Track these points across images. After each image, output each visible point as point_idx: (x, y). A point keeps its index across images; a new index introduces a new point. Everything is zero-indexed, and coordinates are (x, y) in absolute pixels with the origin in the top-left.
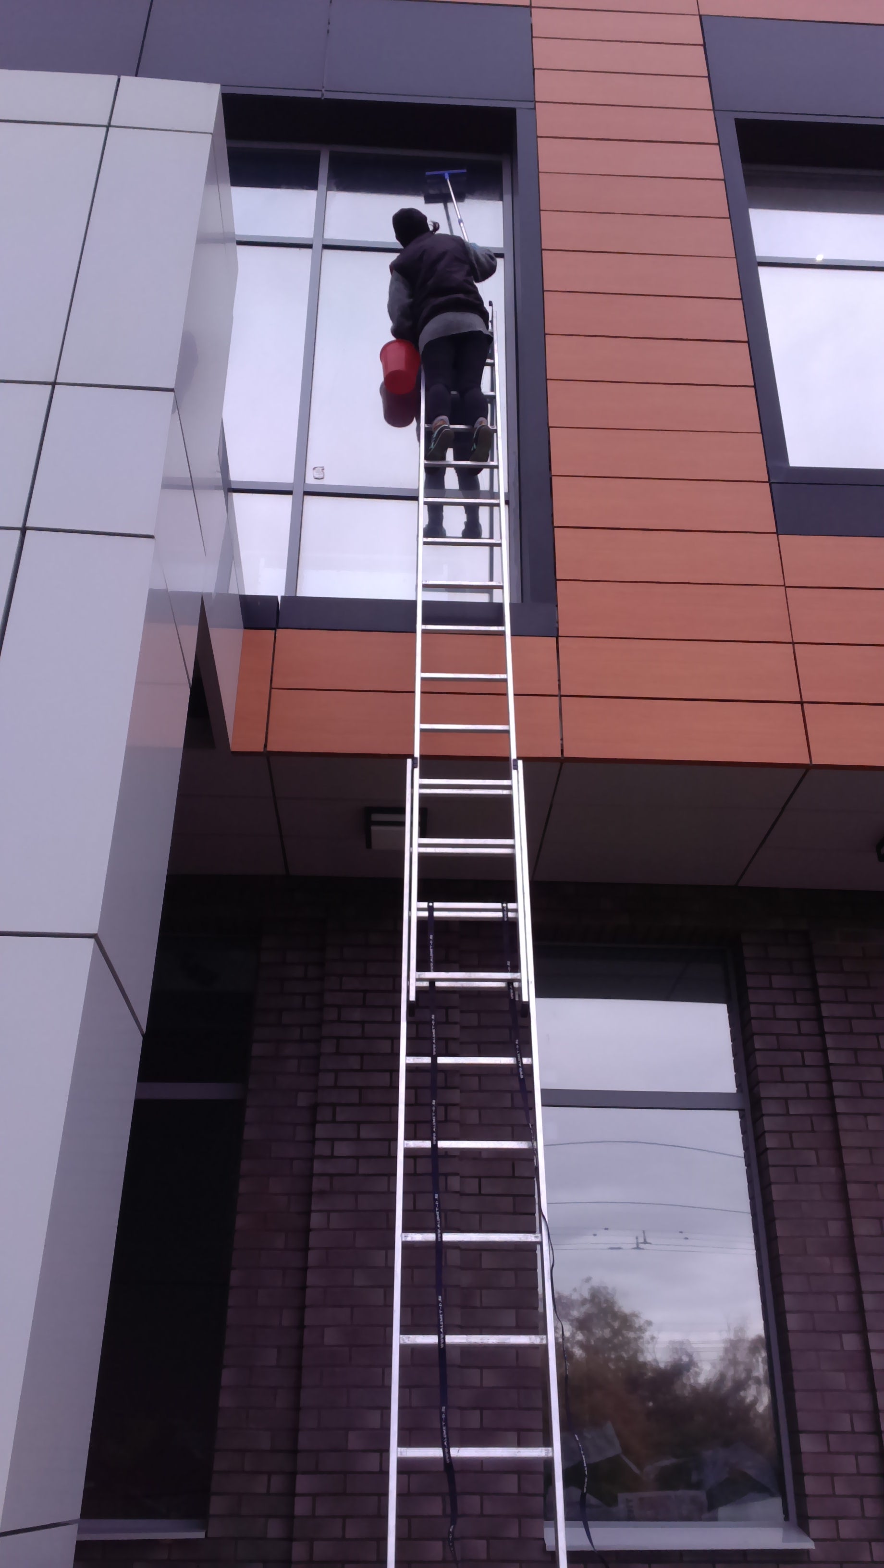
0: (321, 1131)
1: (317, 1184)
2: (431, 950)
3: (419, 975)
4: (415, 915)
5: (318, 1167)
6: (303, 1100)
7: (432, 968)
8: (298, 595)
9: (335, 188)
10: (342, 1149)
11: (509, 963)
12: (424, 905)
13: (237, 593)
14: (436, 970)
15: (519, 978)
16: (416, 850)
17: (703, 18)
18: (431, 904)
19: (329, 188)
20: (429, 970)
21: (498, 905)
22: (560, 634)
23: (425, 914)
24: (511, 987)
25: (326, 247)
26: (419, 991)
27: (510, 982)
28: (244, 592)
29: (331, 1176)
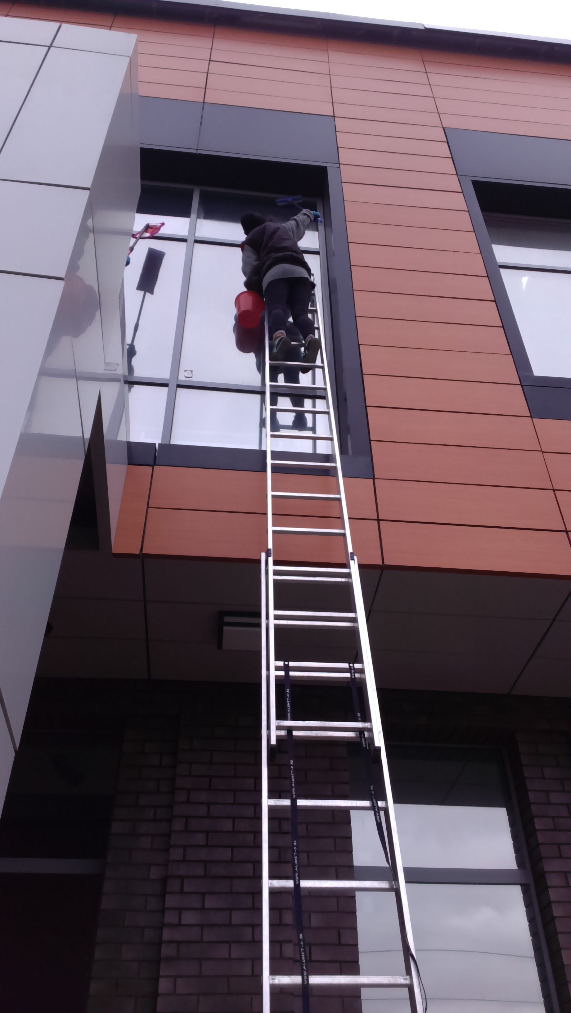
0: (170, 901)
1: (165, 951)
2: (288, 702)
3: (278, 723)
4: (273, 673)
5: (167, 935)
6: (155, 873)
7: (289, 718)
8: (172, 443)
9: (203, 218)
10: (189, 918)
11: (359, 715)
12: (281, 664)
13: (125, 440)
14: (293, 719)
15: (369, 727)
16: (273, 622)
17: (445, 129)
18: (286, 663)
19: (198, 217)
20: (287, 719)
21: (346, 665)
22: (376, 477)
23: (282, 673)
24: (362, 736)
25: (197, 241)
26: (279, 738)
27: (361, 731)
28: (130, 440)
29: (179, 943)
